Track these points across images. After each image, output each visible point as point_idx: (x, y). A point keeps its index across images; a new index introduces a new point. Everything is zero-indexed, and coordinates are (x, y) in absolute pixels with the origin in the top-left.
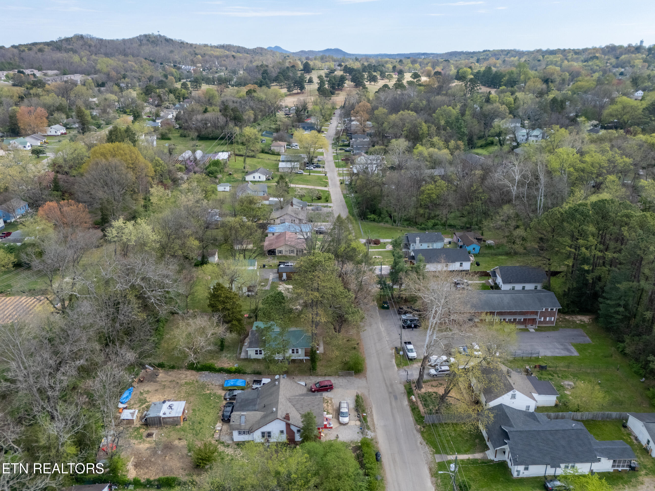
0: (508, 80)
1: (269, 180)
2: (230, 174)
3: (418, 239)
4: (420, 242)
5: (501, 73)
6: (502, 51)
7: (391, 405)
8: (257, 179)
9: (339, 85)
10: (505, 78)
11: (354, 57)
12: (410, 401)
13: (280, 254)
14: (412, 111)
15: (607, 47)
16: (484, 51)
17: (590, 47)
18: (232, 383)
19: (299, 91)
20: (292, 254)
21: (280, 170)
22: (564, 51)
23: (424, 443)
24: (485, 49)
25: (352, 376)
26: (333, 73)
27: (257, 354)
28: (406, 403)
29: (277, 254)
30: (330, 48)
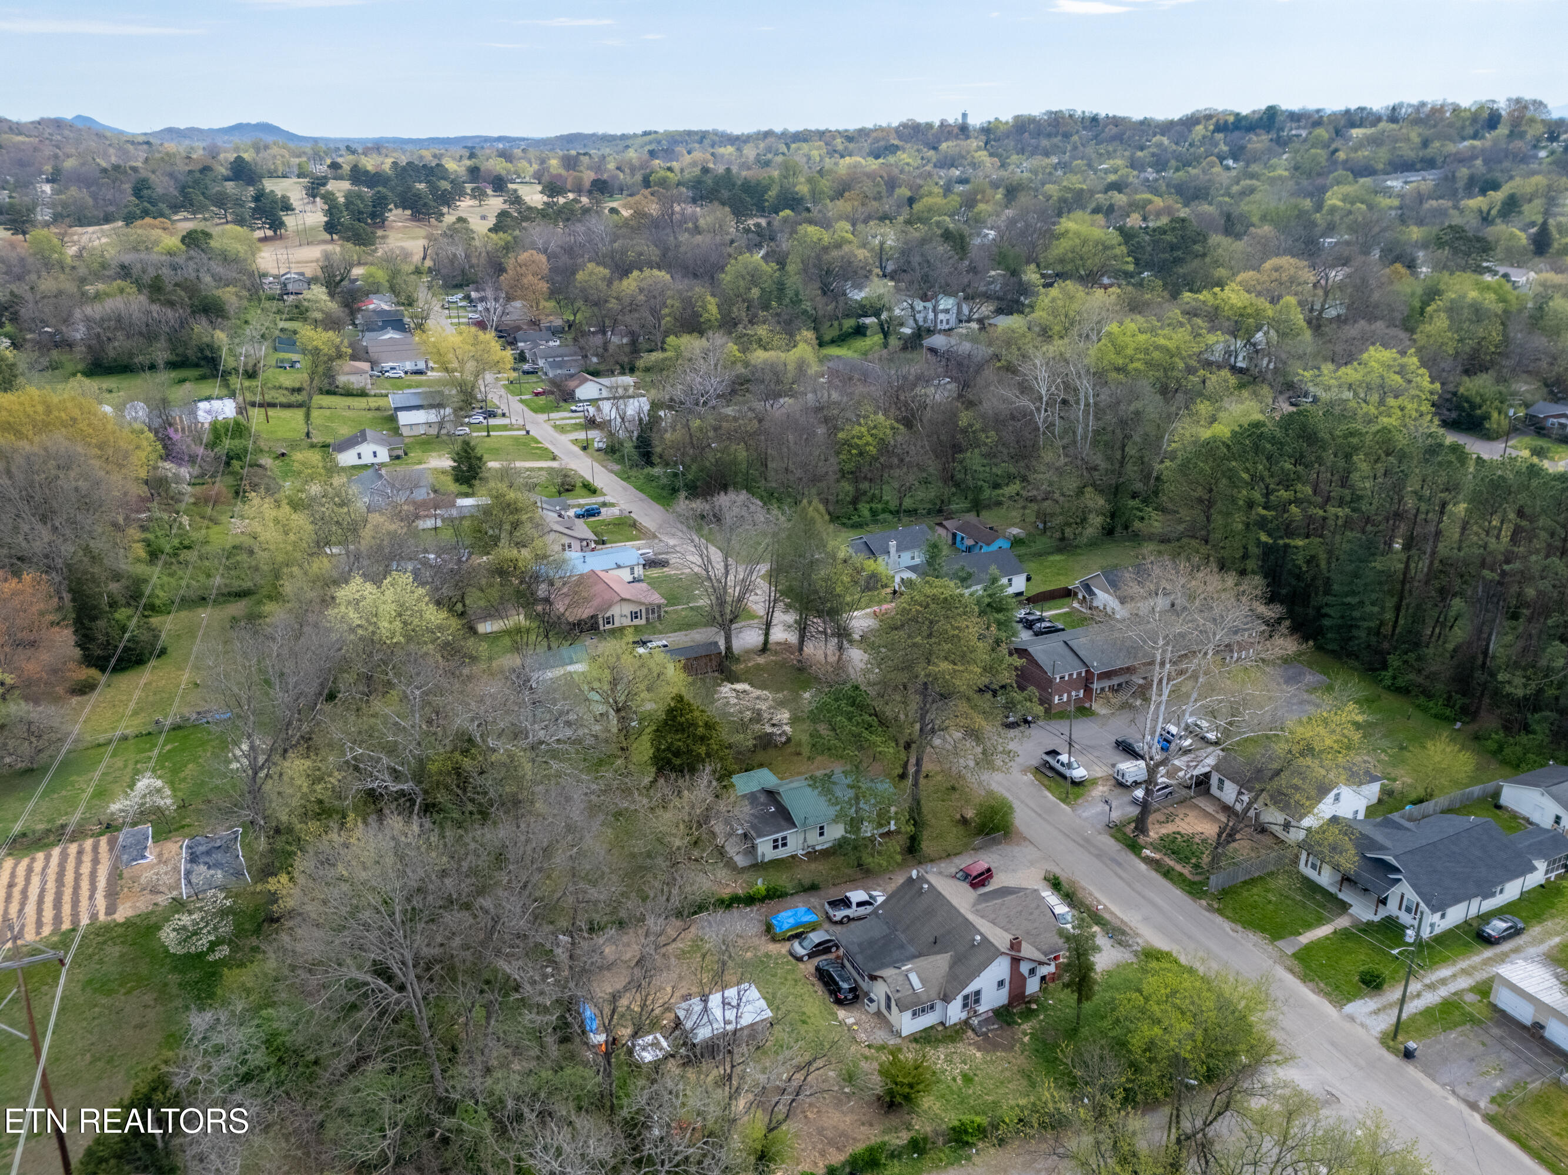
0: (778, 196)
1: (398, 457)
2: (283, 455)
3: (893, 544)
4: (898, 551)
5: (758, 183)
6: (689, 133)
7: (1120, 878)
8: (368, 459)
9: (373, 216)
10: (772, 193)
11: (342, 147)
12: (1147, 860)
13: (608, 627)
14: (659, 268)
15: (905, 126)
16: (646, 134)
17: (869, 125)
18: (792, 921)
19: (270, 233)
20: (636, 622)
21: (405, 432)
22: (821, 134)
23: (1239, 928)
24: (648, 129)
25: (1000, 843)
26: (324, 184)
27: (775, 847)
28: (1143, 867)
29: (601, 628)
30: (245, 121)
